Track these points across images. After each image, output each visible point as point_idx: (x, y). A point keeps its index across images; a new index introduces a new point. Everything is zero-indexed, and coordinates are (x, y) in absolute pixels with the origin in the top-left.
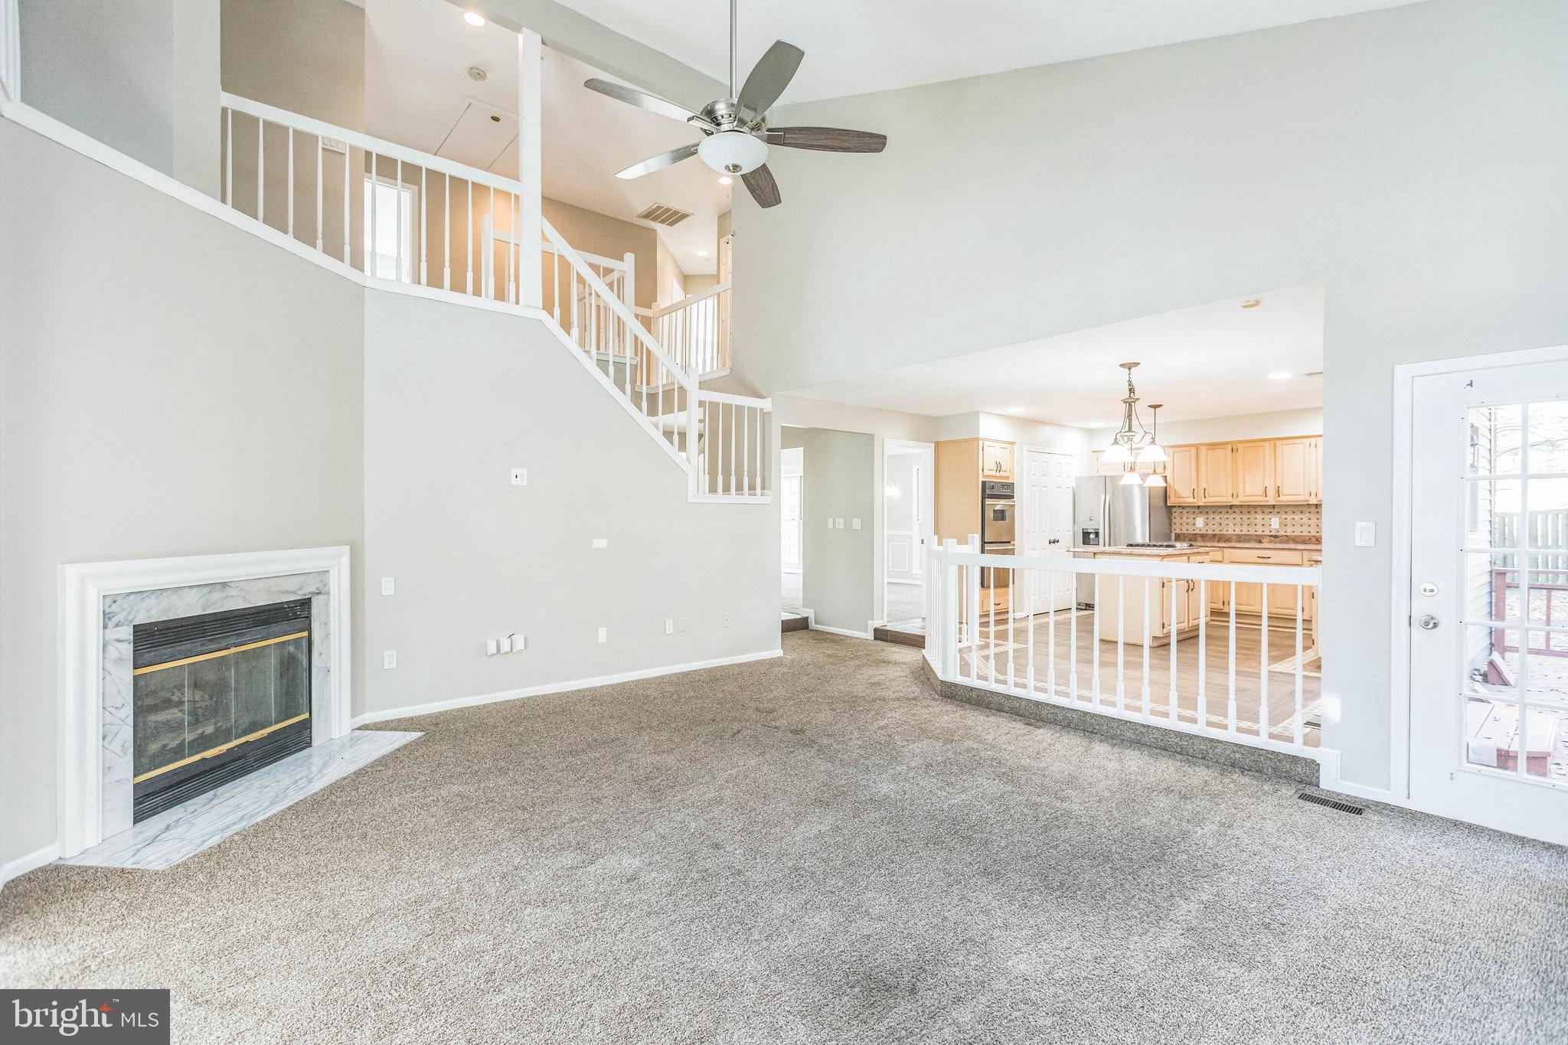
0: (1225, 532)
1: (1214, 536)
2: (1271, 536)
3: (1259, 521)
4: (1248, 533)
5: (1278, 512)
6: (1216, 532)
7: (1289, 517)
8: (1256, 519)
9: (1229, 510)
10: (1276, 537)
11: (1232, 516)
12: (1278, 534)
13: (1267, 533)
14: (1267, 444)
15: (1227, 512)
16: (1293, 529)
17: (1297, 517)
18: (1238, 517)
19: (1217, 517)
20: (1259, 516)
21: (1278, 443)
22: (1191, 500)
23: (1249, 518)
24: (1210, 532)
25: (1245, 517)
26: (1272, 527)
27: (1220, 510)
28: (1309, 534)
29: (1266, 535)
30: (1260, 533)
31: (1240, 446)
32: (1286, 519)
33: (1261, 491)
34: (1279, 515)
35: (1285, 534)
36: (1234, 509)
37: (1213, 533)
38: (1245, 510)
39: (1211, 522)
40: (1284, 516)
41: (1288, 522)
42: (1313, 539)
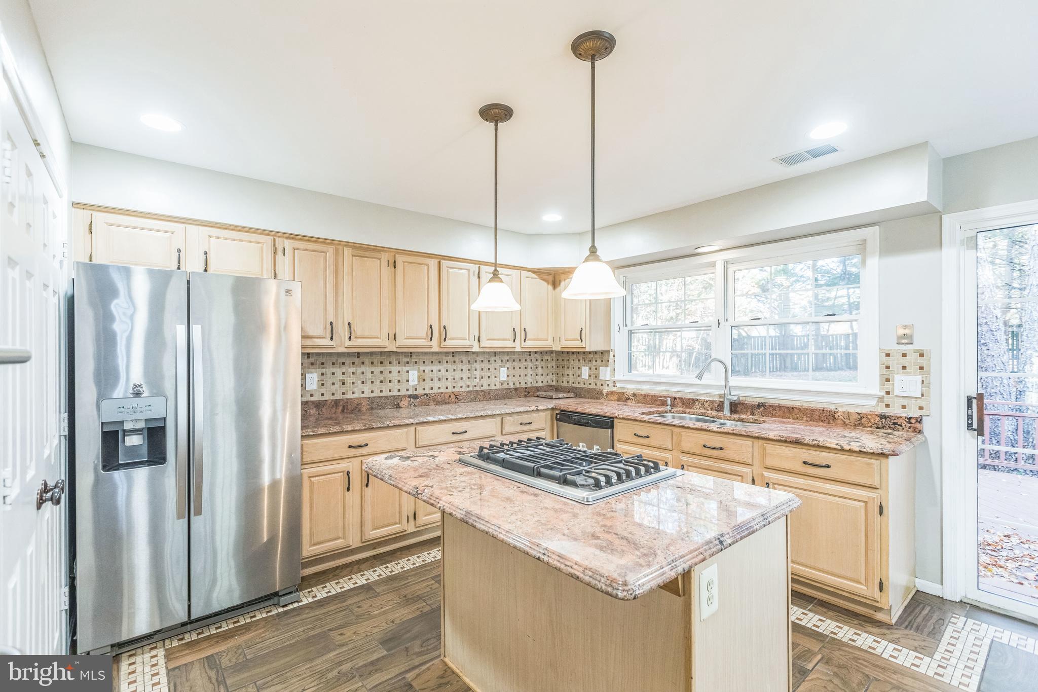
0: (349, 396)
1: (336, 403)
2: (410, 396)
3: (395, 376)
4: (381, 394)
5: (416, 363)
6: (338, 396)
7: (428, 369)
8: (390, 372)
9: (356, 360)
10: (415, 397)
11: (359, 370)
12: (415, 393)
13: (403, 392)
14: (433, 263)
15: (353, 363)
16: (431, 384)
17: (435, 368)
18: (367, 369)
19: (338, 371)
20: (395, 369)
21: (444, 263)
22: (326, 342)
23: (381, 372)
24: (328, 397)
25: (376, 370)
26: (411, 383)
27: (341, 360)
28: (447, 391)
29: (405, 396)
30: (396, 393)
31: (400, 259)
32: (424, 371)
33: (423, 331)
34: (416, 367)
35: (424, 392)
36: (362, 359)
37: (332, 398)
38: (376, 360)
39: (329, 380)
40: (422, 368)
41: (428, 375)
42: (453, 396)
